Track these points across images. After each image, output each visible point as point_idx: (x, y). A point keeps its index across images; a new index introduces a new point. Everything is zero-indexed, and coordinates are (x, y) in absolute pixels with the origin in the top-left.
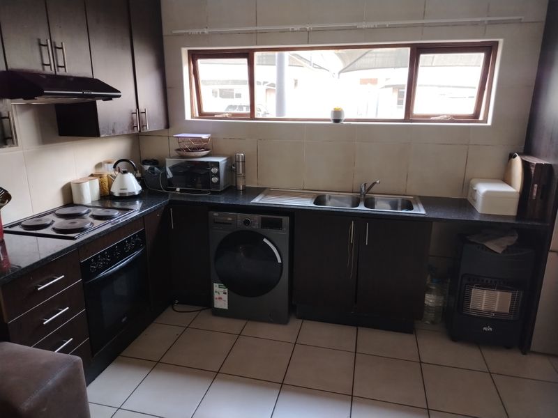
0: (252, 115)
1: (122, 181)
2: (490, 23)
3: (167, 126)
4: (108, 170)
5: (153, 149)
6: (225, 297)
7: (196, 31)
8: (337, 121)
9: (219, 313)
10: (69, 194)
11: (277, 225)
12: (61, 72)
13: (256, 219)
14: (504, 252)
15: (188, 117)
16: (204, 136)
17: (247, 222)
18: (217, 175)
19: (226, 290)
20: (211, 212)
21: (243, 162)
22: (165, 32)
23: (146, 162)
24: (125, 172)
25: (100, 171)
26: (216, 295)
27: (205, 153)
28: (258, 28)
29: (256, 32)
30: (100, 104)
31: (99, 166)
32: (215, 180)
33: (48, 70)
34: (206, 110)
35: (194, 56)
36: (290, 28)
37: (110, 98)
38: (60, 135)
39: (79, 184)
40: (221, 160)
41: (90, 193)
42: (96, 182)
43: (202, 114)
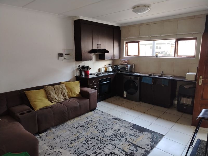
0: (138, 56)
1: (109, 69)
2: (193, 33)
3: (120, 58)
4: (107, 66)
5: (116, 63)
6: (126, 94)
7: (127, 38)
8: (157, 57)
9: (125, 98)
10: (99, 70)
11: (137, 79)
12: (100, 49)
13: (133, 77)
14: (188, 88)
15: (124, 56)
16: (126, 60)
17: (130, 78)
18: (128, 68)
19: (126, 93)
20: (124, 76)
21: (134, 66)
22: (121, 38)
23: (114, 66)
24: (110, 67)
25: (105, 67)
26: (124, 94)
27: (126, 64)
28: (140, 37)
29: (139, 38)
30: (106, 54)
31: (105, 66)
32: (127, 69)
33: (98, 49)
34: (129, 54)
35: (127, 43)
36: (146, 37)
37: (107, 53)
38: (99, 59)
39: (101, 68)
40: (129, 65)
41: (103, 71)
42: (104, 68)
43: (128, 55)
